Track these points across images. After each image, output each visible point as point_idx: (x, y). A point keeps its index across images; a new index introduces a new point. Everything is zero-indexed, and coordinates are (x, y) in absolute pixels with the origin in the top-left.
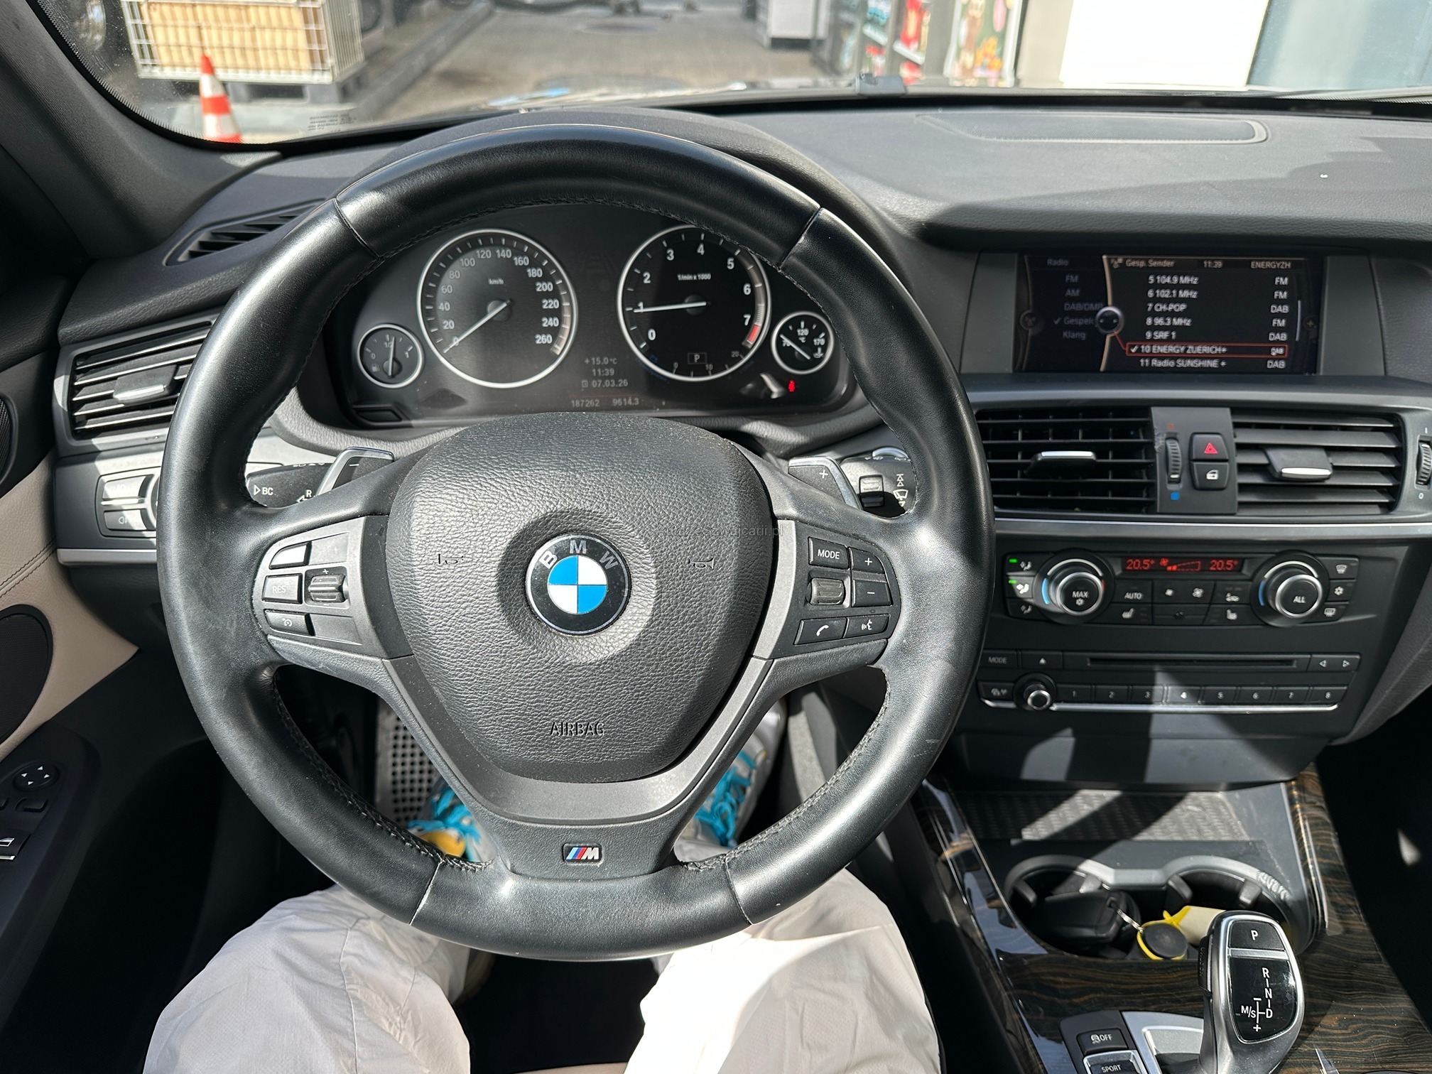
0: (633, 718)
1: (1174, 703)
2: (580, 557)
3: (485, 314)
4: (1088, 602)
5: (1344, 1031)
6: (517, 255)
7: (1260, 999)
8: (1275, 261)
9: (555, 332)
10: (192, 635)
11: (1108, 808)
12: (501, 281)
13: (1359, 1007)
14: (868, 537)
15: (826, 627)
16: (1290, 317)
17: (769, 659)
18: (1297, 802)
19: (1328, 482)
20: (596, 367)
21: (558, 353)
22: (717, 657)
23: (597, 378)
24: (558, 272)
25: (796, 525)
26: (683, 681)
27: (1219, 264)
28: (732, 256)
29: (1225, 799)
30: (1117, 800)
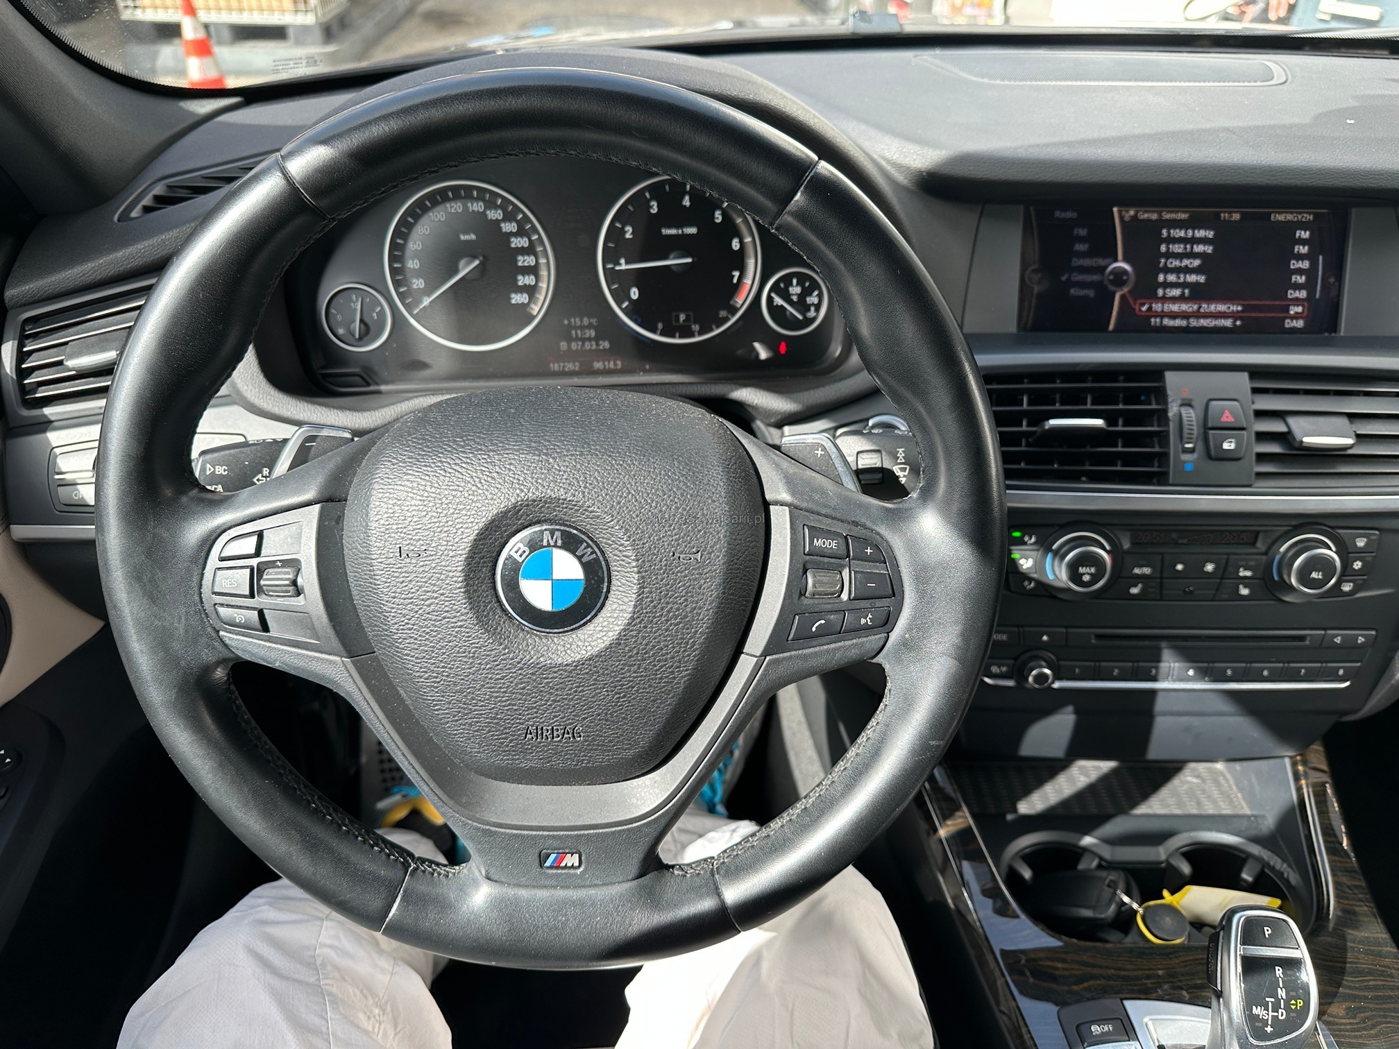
0: (613, 721)
1: (1181, 680)
2: (554, 550)
3: (455, 271)
4: (1095, 578)
5: (1351, 1021)
6: (490, 208)
7: (1273, 1000)
8: (1297, 213)
9: (531, 291)
10: (137, 633)
11: (1105, 779)
12: (473, 237)
13: (1366, 994)
14: (869, 524)
15: (823, 622)
16: (1311, 273)
17: (761, 656)
18: (1302, 778)
19: (1350, 452)
20: (576, 328)
21: (535, 313)
22: (704, 656)
23: (577, 339)
24: (533, 226)
25: (790, 512)
26: (667, 682)
27: (1236, 217)
28: (720, 208)
29: (1226, 772)
30: (1114, 772)
